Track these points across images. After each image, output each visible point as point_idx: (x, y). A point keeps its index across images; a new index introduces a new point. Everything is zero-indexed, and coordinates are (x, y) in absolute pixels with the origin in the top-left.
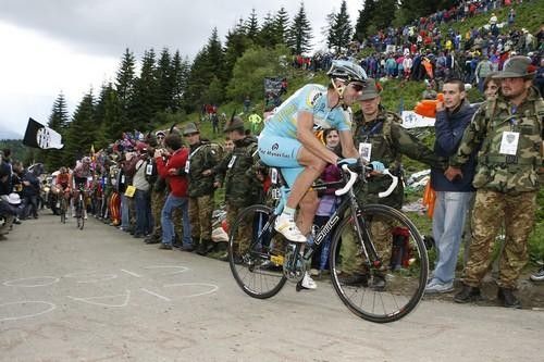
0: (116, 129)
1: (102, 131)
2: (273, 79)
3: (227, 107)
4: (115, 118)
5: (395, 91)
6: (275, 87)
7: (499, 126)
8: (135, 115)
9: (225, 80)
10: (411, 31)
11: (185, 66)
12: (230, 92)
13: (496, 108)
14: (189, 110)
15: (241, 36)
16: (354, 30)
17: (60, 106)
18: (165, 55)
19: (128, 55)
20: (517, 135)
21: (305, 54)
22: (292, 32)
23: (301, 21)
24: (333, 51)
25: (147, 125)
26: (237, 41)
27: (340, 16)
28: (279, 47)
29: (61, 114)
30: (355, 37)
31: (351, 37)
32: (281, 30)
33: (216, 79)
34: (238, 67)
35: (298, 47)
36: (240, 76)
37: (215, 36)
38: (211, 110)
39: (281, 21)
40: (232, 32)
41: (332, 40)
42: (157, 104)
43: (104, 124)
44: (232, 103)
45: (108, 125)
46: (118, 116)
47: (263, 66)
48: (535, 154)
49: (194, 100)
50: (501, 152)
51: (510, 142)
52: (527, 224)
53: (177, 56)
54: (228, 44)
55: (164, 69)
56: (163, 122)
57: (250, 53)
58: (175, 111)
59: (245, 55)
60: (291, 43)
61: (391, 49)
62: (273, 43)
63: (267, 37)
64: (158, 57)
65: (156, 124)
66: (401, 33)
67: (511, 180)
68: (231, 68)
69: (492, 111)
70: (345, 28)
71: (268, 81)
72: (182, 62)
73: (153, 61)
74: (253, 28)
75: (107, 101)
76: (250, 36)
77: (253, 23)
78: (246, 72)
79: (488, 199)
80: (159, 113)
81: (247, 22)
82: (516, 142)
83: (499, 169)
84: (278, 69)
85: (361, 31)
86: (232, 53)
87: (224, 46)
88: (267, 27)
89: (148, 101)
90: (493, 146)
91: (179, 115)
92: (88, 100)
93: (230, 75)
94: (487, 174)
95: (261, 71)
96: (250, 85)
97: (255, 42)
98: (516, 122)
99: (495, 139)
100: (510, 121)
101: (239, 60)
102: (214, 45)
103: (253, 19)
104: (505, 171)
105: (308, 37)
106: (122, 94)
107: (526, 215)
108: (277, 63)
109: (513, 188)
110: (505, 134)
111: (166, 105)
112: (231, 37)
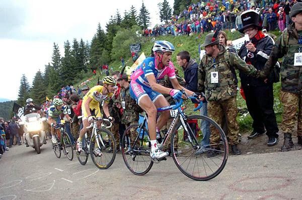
0: (57, 87)
1: (49, 90)
2: (134, 45)
3: (113, 64)
4: (55, 81)
5: (196, 40)
6: (135, 49)
7: (209, 69)
8: (66, 77)
9: (109, 50)
10: (202, 5)
11: (87, 47)
12: (113, 56)
13: (206, 61)
14: (93, 69)
15: (113, 25)
16: (173, 10)
17: (24, 80)
18: (75, 43)
19: (55, 46)
20: (217, 73)
21: (149, 28)
22: (140, 18)
23: (143, 11)
24: (164, 23)
25: (73, 82)
26: (112, 28)
27: (164, 4)
28: (134, 27)
29: (25, 84)
30: (174, 13)
31: (172, 13)
32: (134, 17)
33: (104, 50)
34: (115, 42)
35: (145, 24)
36: (117, 47)
37: (100, 27)
38: (105, 68)
39: (133, 13)
40: (108, 23)
41: (162, 17)
42: (76, 69)
43: (50, 86)
44: (115, 62)
45: (52, 86)
46: (57, 80)
47: (128, 39)
48: (228, 79)
49: (95, 64)
50: (212, 82)
51: (215, 77)
52: (233, 113)
53: (82, 42)
54: (107, 30)
55: (76, 50)
56: (82, 78)
57: (119, 34)
58: (86, 71)
59: (117, 35)
60: (140, 23)
61: (193, 16)
62: (131, 25)
63: (127, 23)
64: (72, 44)
65: (78, 80)
66: (197, 7)
67: (219, 95)
68: (111, 43)
69: (205, 62)
70: (168, 10)
71: (131, 47)
72: (85, 44)
73: (70, 47)
74: (119, 19)
75: (49, 73)
76: (118, 24)
77: (118, 16)
78: (120, 44)
79: (212, 104)
80: (78, 74)
81: (115, 17)
82: (217, 76)
83: (212, 90)
84: (136, 39)
85: (176, 10)
86: (110, 35)
87: (105, 32)
88: (126, 17)
89: (71, 69)
90: (208, 80)
91: (89, 73)
92: (39, 74)
93: (111, 47)
94: (208, 93)
95: (127, 42)
96: (123, 50)
97: (121, 27)
98: (216, 66)
99: (208, 76)
100: (213, 66)
101: (114, 38)
102: (100, 33)
103: (118, 15)
104: (215, 91)
105: (149, 18)
106: (56, 67)
107: (231, 109)
108: (135, 36)
109: (221, 99)
110: (212, 73)
111: (81, 69)
112: (108, 26)
